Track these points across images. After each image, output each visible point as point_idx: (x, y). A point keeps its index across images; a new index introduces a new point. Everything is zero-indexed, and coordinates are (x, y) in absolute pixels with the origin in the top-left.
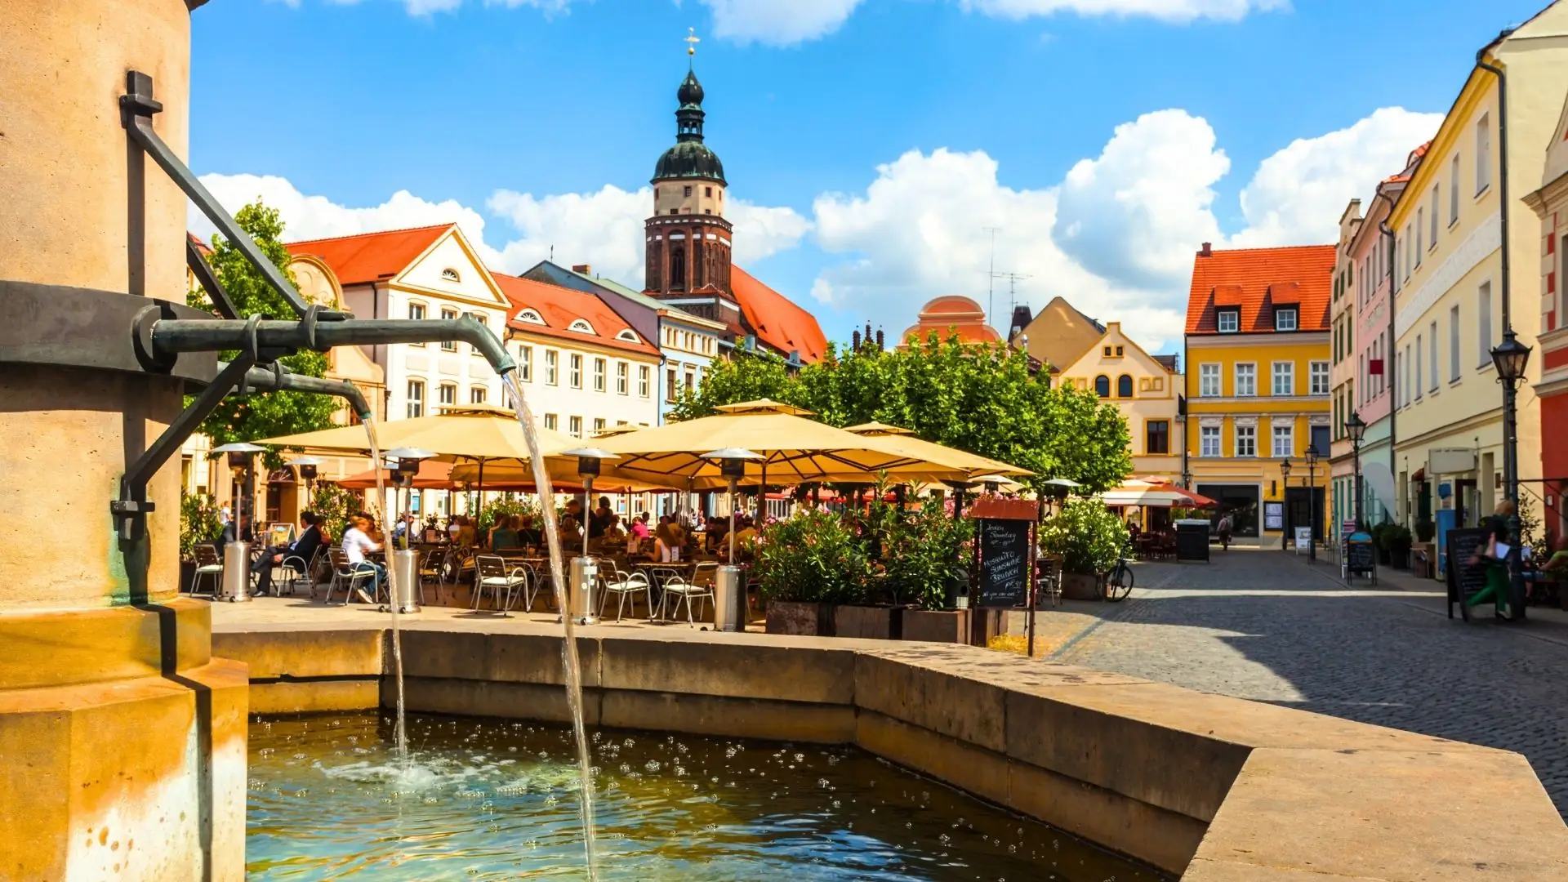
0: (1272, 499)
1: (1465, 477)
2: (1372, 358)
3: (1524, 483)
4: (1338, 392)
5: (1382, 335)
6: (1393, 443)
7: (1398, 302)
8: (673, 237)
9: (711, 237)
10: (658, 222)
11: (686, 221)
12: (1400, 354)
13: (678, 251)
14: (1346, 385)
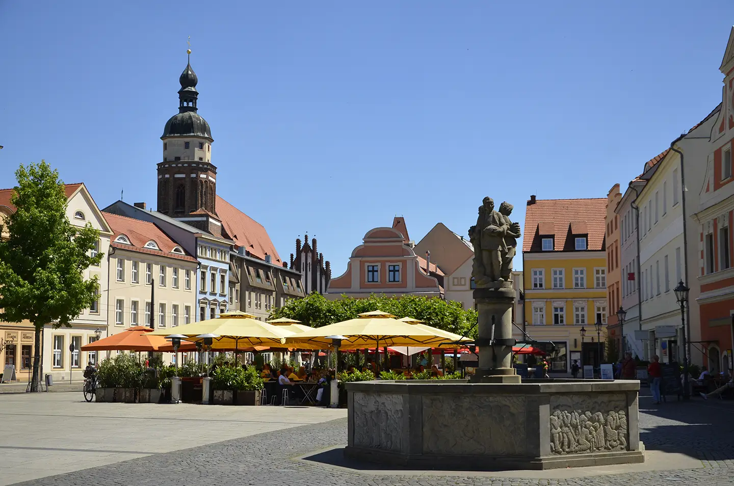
0: (574, 349)
1: (673, 339)
2: (629, 272)
3: (694, 344)
4: (611, 288)
5: (634, 260)
6: (640, 320)
7: (641, 244)
8: (177, 176)
9: (203, 176)
10: (167, 166)
11: (186, 165)
12: (643, 272)
13: (180, 185)
14: (615, 284)
